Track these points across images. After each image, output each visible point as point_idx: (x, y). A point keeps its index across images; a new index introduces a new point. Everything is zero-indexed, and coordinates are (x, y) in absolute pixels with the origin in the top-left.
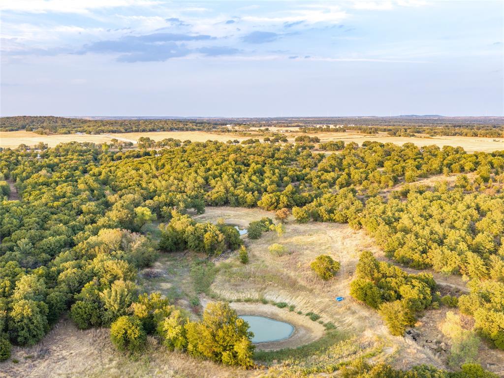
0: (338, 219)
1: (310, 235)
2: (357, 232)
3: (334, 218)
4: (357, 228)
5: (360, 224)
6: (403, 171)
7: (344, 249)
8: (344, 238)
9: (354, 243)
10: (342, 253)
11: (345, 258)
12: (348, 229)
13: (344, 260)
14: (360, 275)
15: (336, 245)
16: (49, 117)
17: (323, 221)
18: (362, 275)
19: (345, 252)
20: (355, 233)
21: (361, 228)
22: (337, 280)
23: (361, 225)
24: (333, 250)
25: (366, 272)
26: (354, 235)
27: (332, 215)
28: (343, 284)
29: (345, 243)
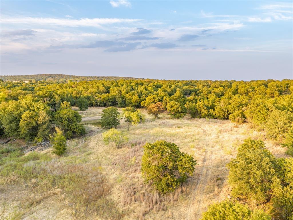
0: (218, 115)
1: (179, 128)
2: (240, 126)
3: (214, 114)
4: (240, 121)
5: (244, 116)
6: (287, 87)
7: (217, 142)
8: (220, 132)
9: (234, 137)
10: (212, 147)
11: (216, 154)
12: (229, 124)
13: (213, 157)
14: (236, 186)
15: (207, 138)
16: (60, 74)
17: (201, 117)
18: (240, 188)
19: (218, 147)
20: (237, 127)
21: (245, 122)
22: (187, 194)
23: (245, 118)
24: (200, 143)
25: (251, 180)
26: (236, 129)
27: (211, 111)
28: (196, 205)
29: (221, 137)
